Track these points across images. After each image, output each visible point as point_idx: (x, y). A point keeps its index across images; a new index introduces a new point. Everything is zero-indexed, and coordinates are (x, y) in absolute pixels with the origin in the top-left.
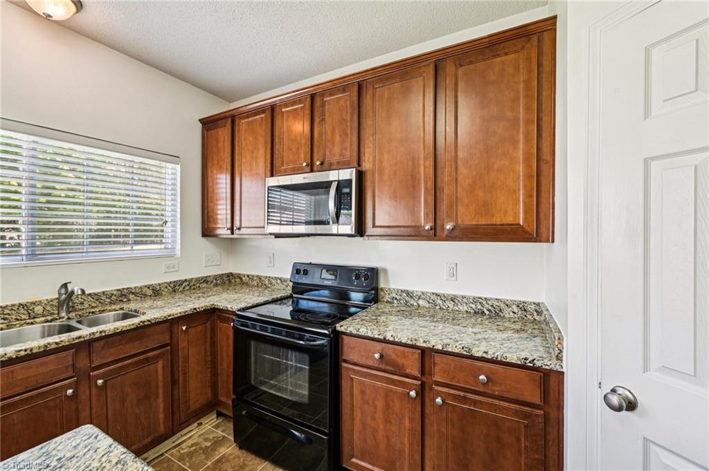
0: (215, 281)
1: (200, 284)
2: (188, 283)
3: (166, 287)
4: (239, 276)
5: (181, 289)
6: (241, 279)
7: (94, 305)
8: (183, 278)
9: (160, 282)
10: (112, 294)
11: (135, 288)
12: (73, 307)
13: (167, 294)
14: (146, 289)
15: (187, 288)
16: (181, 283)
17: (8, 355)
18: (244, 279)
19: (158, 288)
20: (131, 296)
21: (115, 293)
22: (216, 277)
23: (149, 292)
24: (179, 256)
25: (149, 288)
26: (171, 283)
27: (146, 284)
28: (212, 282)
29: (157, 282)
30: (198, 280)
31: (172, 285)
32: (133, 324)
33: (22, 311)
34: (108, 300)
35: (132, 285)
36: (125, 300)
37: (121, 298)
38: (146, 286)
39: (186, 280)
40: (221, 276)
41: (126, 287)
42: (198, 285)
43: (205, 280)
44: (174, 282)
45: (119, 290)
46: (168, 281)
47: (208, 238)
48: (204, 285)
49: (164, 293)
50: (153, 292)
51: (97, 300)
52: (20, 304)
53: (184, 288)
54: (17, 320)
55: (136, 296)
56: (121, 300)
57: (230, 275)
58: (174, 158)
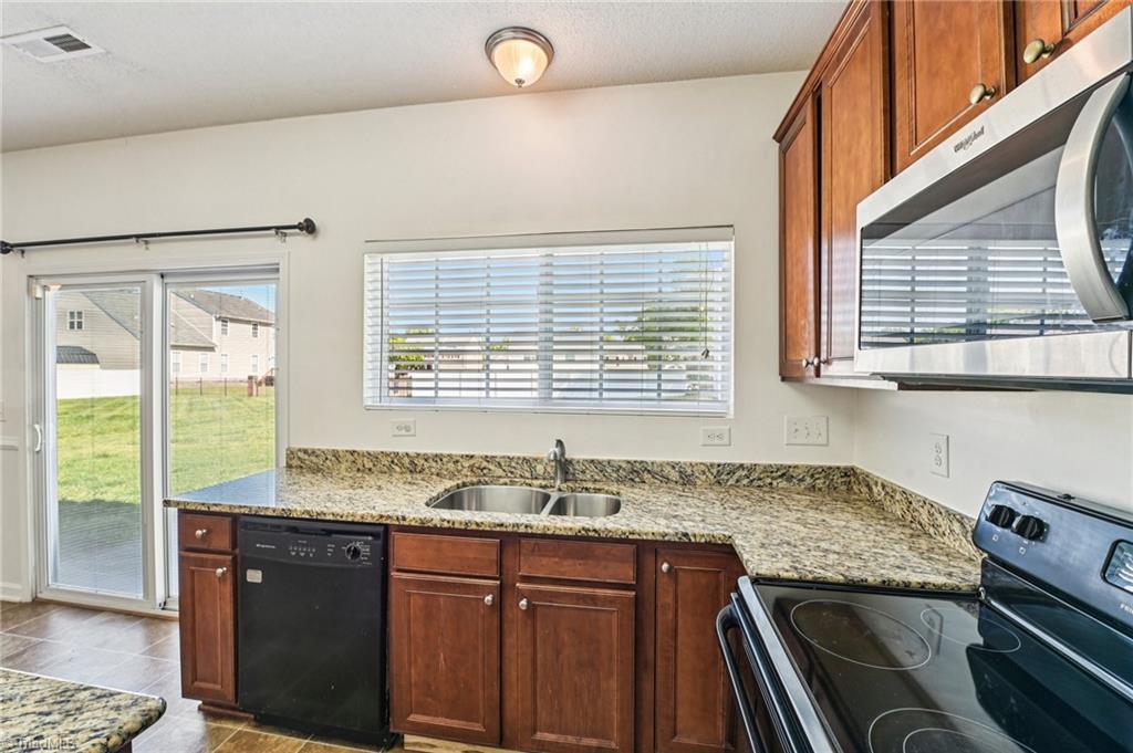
0: (809, 480)
1: (773, 478)
2: (745, 472)
3: (704, 473)
4: (866, 481)
5: (731, 482)
6: (870, 489)
7: (597, 477)
8: (738, 461)
9: (694, 461)
10: (620, 467)
11: (652, 463)
12: (574, 474)
13: (705, 485)
14: (669, 468)
15: (745, 481)
16: (733, 469)
17: (434, 522)
18: (875, 490)
19: (689, 472)
20: (646, 476)
21: (624, 465)
22: (813, 472)
23: (674, 475)
24: (732, 417)
25: (674, 468)
26: (712, 465)
27: (670, 460)
28: (802, 480)
29: (688, 460)
30: (768, 470)
31: (714, 471)
32: (571, 529)
33: (526, 467)
34: (615, 475)
35: (648, 458)
36: (637, 480)
37: (631, 476)
38: (668, 464)
39: (742, 466)
40: (827, 472)
41: (639, 459)
42: (769, 480)
43: (786, 473)
44: (719, 466)
45: (629, 462)
46: (708, 461)
47: (794, 384)
48: (783, 484)
49: (699, 482)
50: (681, 477)
51: (601, 471)
52: (525, 459)
53: (738, 481)
54: (521, 476)
55: (653, 477)
56: (632, 480)
57: (849, 473)
58: (724, 229)
